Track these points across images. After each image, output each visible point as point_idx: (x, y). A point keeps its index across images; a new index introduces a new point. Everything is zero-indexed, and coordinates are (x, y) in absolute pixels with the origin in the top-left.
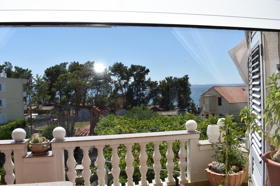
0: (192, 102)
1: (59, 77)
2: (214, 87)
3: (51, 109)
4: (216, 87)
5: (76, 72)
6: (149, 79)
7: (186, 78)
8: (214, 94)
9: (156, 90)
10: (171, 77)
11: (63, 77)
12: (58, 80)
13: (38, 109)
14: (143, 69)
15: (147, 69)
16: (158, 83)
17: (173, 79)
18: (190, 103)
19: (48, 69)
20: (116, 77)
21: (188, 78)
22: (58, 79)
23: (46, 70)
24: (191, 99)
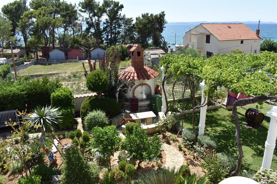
0: (163, 40)
1: (24, 15)
2: (202, 24)
3: (17, 52)
4: (204, 24)
5: (43, 9)
6: (124, 16)
7: (162, 15)
8: (202, 31)
9: (132, 27)
10: (147, 14)
11: (28, 15)
12: (22, 19)
13: (3, 52)
14: (116, 4)
15: (121, 5)
16: (133, 20)
17: (149, 15)
18: (162, 41)
19: (5, 6)
20: (87, 13)
21: (164, 15)
22: (21, 17)
23: (3, 8)
24: (163, 37)
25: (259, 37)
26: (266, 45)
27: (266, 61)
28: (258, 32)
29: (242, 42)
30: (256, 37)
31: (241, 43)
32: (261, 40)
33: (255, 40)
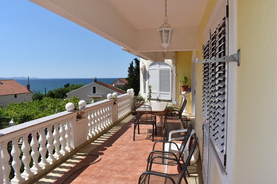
25: (30, 91)
26: (37, 98)
27: (48, 103)
28: (28, 87)
29: (16, 96)
30: (27, 91)
31: (15, 98)
32: (31, 93)
33: (27, 94)
